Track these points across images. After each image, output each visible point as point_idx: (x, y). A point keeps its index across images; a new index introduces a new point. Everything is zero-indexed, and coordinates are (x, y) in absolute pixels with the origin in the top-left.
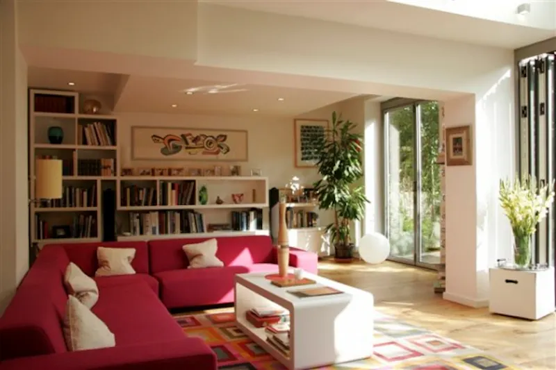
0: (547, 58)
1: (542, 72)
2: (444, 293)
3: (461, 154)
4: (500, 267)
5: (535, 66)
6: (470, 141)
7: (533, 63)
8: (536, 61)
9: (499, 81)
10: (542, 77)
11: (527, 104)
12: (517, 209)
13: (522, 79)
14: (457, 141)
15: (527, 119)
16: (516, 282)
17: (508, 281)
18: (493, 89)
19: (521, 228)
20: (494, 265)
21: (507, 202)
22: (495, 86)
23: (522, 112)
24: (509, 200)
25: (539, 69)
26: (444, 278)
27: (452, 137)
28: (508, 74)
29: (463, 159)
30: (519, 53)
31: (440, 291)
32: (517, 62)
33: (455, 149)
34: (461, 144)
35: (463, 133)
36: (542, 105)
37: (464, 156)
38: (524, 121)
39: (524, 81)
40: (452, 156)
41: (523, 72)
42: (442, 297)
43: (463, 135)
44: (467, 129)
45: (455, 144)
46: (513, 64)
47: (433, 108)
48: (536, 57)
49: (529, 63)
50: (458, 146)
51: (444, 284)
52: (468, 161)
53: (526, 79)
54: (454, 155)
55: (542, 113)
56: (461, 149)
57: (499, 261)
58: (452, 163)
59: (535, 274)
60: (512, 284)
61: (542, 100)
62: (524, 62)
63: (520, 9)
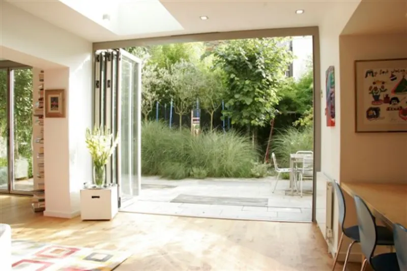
0: (112, 53)
1: (109, 60)
2: (44, 212)
3: (57, 110)
4: (86, 188)
5: (105, 56)
6: (64, 100)
7: (103, 54)
8: (106, 53)
9: (84, 61)
10: (109, 63)
11: (99, 80)
12: (97, 148)
13: (97, 63)
14: (55, 100)
15: (99, 89)
16: (98, 197)
17: (93, 197)
18: (81, 67)
19: (100, 160)
20: (82, 187)
21: (92, 144)
22: (82, 64)
23: (97, 84)
24: (93, 143)
25: (107, 58)
26: (43, 200)
27: (50, 96)
28: (89, 58)
29: (59, 113)
30: (96, 46)
31: (40, 211)
32: (94, 51)
33: (52, 106)
34: (57, 102)
35: (59, 94)
36: (109, 81)
37: (59, 111)
38: (98, 90)
39: (98, 64)
40: (50, 111)
41: (98, 58)
42: (43, 214)
43: (59, 96)
44: (63, 92)
45: (52, 102)
46: (92, 52)
47: (19, 74)
48: (106, 51)
49: (101, 54)
50: (55, 103)
51: (44, 205)
52: (62, 115)
53: (99, 63)
54: (52, 110)
55: (109, 86)
56: (57, 106)
57: (84, 184)
58: (50, 115)
59: (111, 191)
60: (97, 199)
61: (109, 78)
62: (98, 52)
63: (105, 17)
